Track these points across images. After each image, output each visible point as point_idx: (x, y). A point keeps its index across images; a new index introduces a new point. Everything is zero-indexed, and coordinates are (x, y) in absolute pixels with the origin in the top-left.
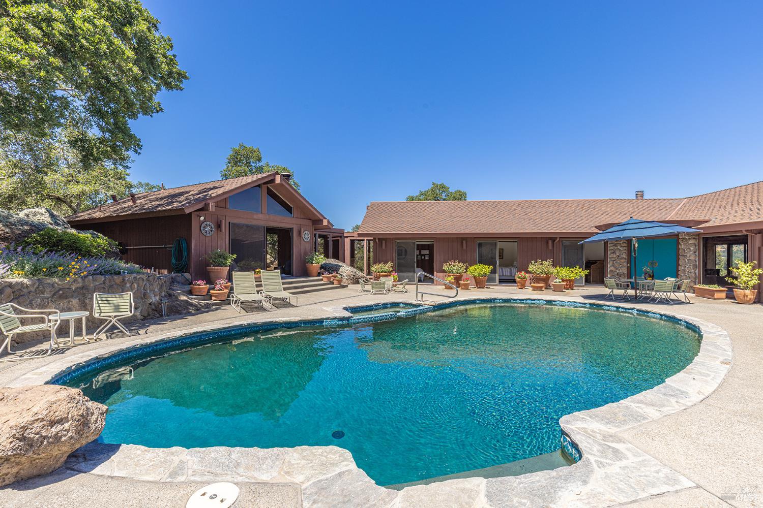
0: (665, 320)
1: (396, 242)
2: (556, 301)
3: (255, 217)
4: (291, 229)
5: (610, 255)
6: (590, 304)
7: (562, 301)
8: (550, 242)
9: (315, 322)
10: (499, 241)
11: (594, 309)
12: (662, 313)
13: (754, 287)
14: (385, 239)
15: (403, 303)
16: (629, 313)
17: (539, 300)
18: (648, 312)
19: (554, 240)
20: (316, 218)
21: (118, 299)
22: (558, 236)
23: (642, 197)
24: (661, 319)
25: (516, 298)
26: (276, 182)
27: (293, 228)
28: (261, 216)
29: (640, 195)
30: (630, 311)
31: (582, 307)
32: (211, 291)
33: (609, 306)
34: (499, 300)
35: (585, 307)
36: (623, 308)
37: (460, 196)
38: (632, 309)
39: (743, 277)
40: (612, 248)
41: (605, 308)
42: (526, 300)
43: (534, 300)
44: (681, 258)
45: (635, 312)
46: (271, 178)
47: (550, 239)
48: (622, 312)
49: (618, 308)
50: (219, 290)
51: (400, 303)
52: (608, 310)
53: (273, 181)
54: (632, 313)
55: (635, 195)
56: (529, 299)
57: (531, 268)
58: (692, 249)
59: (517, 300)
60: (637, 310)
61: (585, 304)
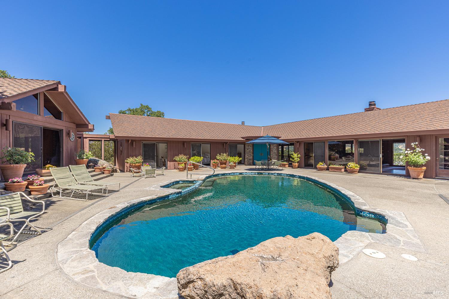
0: (289, 176)
1: (142, 142)
2: (243, 173)
3: (35, 118)
4: (62, 130)
5: (247, 150)
6: (257, 173)
7: (246, 173)
8: (225, 144)
9: (165, 197)
10: (202, 144)
11: (259, 175)
12: (288, 174)
13: (298, 162)
14: (135, 141)
15: (181, 181)
16: (273, 175)
17: (237, 173)
18: (281, 174)
19: (226, 143)
20: (83, 123)
21: (9, 200)
22: (229, 142)
23: (244, 124)
24: (287, 176)
25: (227, 173)
26: (59, 90)
27: (63, 129)
28: (39, 118)
29: (243, 123)
30: (274, 174)
31: (254, 174)
32: (30, 187)
33: (265, 173)
34: (220, 174)
35: (256, 174)
36: (271, 173)
37: (160, 115)
38: (275, 173)
39: (295, 159)
40: (247, 147)
41: (264, 174)
42: (231, 173)
43: (234, 173)
44: (271, 152)
45: (276, 174)
46: (55, 86)
47: (225, 143)
48: (271, 175)
49: (269, 173)
50: (40, 186)
51: (180, 181)
52: (265, 175)
53: (56, 89)
54: (275, 175)
55: (241, 123)
56: (233, 173)
57: (218, 157)
58: (275, 148)
59: (227, 174)
60: (277, 174)
61: (255, 173)
